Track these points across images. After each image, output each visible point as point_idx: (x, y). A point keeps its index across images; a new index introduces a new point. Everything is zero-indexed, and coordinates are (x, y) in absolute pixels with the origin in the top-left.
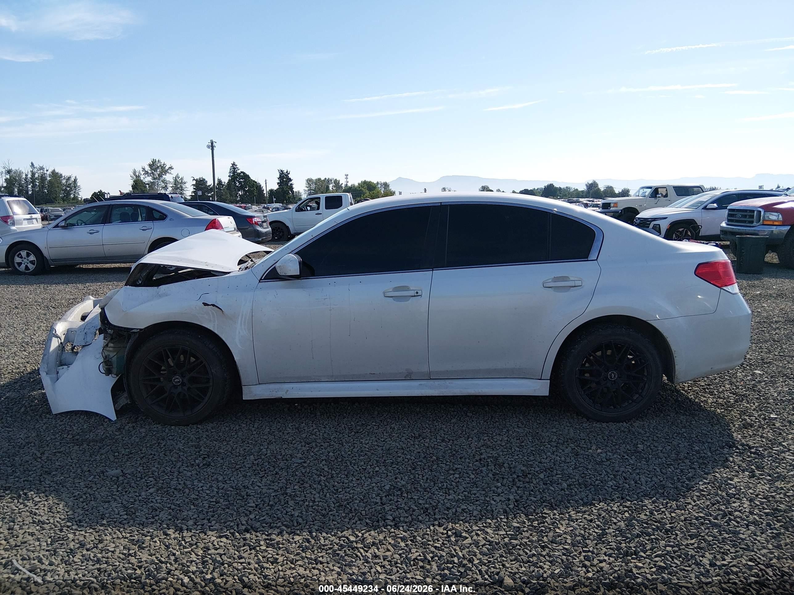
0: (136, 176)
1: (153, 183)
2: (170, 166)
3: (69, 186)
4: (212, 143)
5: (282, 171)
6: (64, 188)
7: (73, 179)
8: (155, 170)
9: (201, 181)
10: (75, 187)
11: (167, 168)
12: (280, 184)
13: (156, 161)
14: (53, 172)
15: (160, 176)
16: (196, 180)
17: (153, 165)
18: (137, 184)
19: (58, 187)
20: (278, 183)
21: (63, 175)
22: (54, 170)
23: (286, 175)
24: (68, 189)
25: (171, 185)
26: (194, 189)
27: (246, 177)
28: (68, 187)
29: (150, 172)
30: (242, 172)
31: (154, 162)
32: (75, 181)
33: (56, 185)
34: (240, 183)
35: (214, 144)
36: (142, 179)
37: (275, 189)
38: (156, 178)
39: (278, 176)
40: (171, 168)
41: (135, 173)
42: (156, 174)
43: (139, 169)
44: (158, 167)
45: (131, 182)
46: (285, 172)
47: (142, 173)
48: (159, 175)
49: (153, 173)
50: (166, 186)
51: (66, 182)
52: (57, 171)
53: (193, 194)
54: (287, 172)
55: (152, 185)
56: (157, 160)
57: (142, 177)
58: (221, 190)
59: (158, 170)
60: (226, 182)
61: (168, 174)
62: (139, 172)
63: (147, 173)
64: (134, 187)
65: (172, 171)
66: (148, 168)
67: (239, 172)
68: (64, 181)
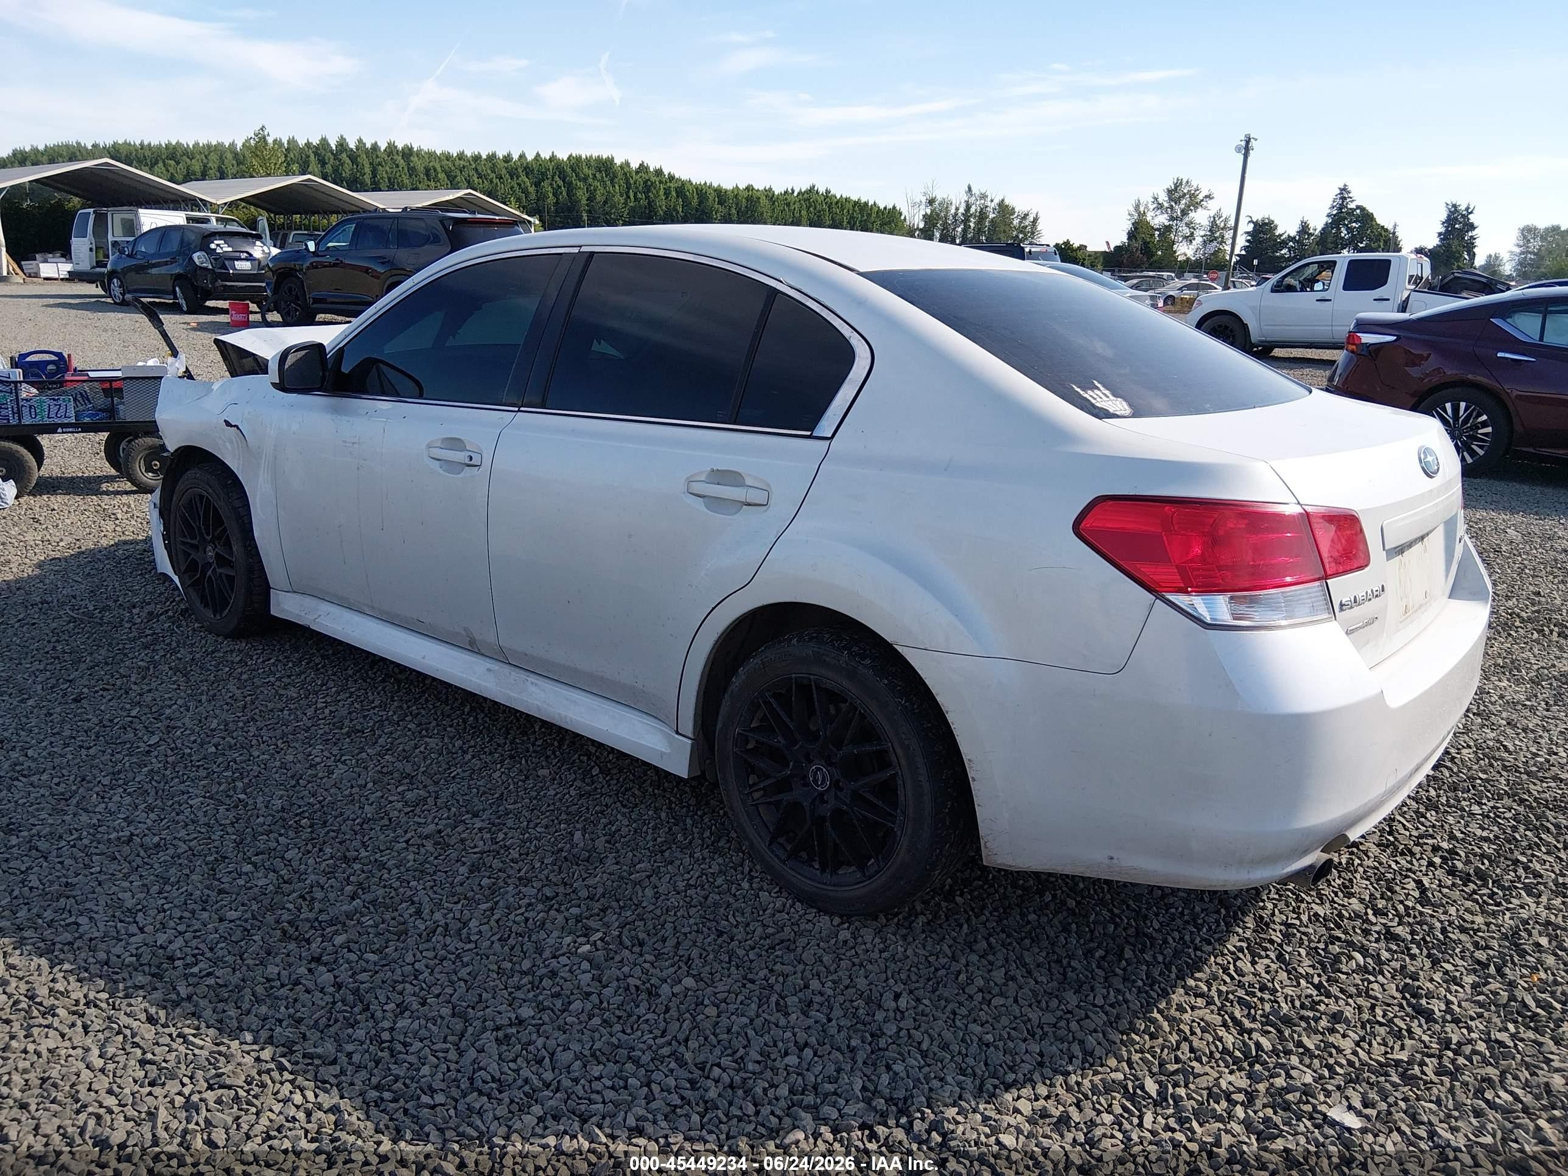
0: (1139, 214)
1: (1168, 229)
2: (1207, 193)
3: (1022, 230)
4: (1248, 142)
5: (1454, 206)
6: (1015, 233)
7: (1031, 218)
8: (1177, 201)
9: (1265, 224)
10: (1033, 233)
11: (1201, 197)
12: (1444, 237)
13: (1181, 184)
14: (1001, 204)
15: (1184, 213)
16: (1256, 224)
17: (1175, 193)
18: (1139, 229)
19: (1005, 232)
20: (1440, 234)
21: (1017, 210)
22: (1003, 200)
23: (1463, 216)
24: (1021, 236)
25: (1202, 233)
26: (1248, 241)
27: (1366, 217)
28: (1021, 232)
29: (1166, 205)
30: (1358, 207)
31: (1178, 185)
32: (1035, 220)
33: (1002, 228)
34: (1349, 230)
35: (1253, 143)
36: (1149, 218)
37: (1430, 247)
38: (1176, 219)
39: (1444, 216)
40: (1209, 197)
41: (1137, 207)
42: (1178, 209)
43: (1146, 199)
44: (1185, 195)
45: (1128, 226)
46: (1463, 208)
47: (1152, 207)
48: (1182, 211)
49: (1171, 207)
50: (1192, 234)
51: (1020, 222)
52: (1007, 202)
53: (1243, 253)
54: (1467, 209)
55: (1164, 233)
56: (1184, 181)
57: (1149, 217)
58: (1303, 244)
59: (1183, 202)
60: (1319, 229)
61: (1200, 210)
62: (1146, 207)
63: (1160, 206)
64: (1131, 235)
65: (1210, 204)
66: (1163, 198)
67: (1352, 206)
68: (1016, 222)
